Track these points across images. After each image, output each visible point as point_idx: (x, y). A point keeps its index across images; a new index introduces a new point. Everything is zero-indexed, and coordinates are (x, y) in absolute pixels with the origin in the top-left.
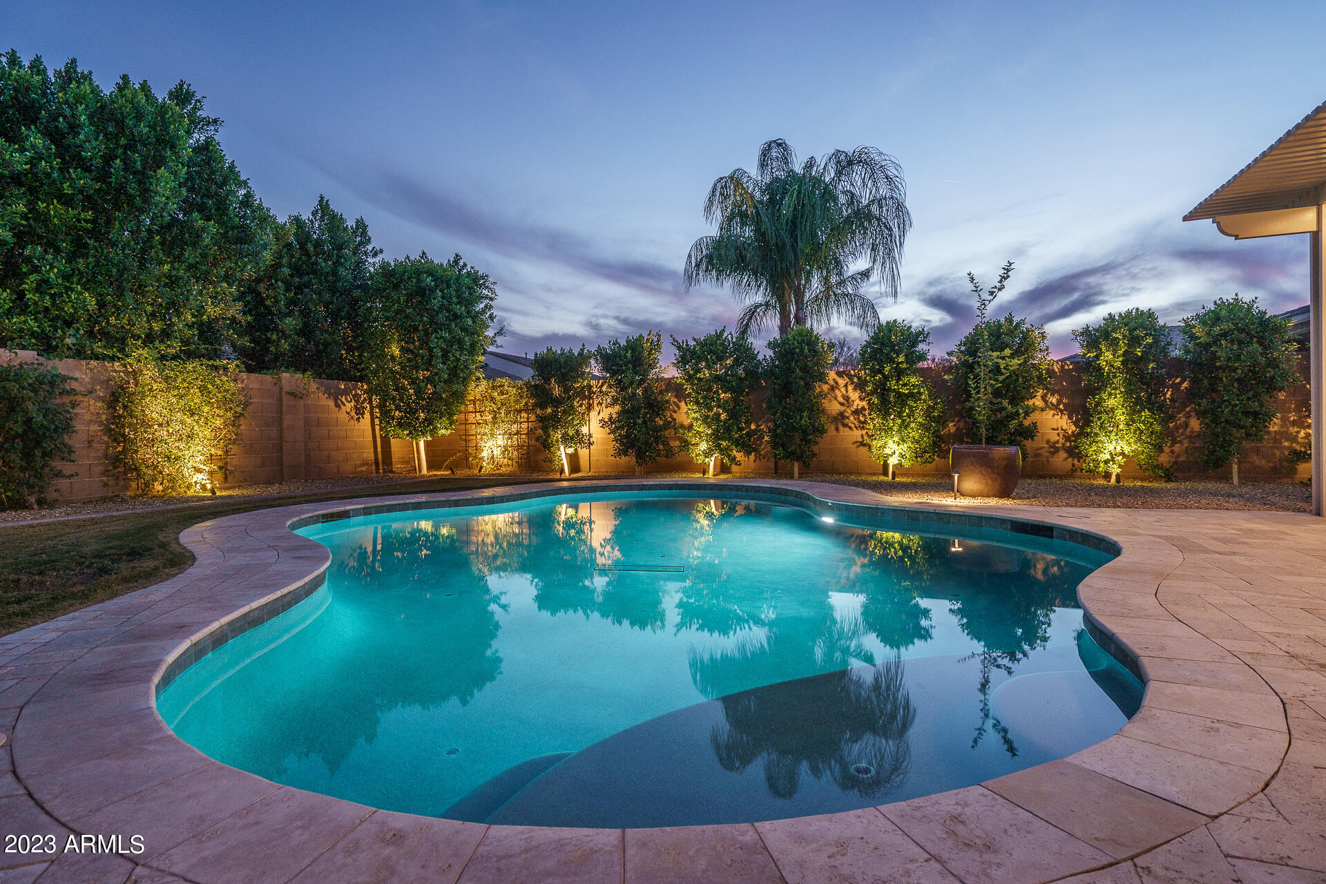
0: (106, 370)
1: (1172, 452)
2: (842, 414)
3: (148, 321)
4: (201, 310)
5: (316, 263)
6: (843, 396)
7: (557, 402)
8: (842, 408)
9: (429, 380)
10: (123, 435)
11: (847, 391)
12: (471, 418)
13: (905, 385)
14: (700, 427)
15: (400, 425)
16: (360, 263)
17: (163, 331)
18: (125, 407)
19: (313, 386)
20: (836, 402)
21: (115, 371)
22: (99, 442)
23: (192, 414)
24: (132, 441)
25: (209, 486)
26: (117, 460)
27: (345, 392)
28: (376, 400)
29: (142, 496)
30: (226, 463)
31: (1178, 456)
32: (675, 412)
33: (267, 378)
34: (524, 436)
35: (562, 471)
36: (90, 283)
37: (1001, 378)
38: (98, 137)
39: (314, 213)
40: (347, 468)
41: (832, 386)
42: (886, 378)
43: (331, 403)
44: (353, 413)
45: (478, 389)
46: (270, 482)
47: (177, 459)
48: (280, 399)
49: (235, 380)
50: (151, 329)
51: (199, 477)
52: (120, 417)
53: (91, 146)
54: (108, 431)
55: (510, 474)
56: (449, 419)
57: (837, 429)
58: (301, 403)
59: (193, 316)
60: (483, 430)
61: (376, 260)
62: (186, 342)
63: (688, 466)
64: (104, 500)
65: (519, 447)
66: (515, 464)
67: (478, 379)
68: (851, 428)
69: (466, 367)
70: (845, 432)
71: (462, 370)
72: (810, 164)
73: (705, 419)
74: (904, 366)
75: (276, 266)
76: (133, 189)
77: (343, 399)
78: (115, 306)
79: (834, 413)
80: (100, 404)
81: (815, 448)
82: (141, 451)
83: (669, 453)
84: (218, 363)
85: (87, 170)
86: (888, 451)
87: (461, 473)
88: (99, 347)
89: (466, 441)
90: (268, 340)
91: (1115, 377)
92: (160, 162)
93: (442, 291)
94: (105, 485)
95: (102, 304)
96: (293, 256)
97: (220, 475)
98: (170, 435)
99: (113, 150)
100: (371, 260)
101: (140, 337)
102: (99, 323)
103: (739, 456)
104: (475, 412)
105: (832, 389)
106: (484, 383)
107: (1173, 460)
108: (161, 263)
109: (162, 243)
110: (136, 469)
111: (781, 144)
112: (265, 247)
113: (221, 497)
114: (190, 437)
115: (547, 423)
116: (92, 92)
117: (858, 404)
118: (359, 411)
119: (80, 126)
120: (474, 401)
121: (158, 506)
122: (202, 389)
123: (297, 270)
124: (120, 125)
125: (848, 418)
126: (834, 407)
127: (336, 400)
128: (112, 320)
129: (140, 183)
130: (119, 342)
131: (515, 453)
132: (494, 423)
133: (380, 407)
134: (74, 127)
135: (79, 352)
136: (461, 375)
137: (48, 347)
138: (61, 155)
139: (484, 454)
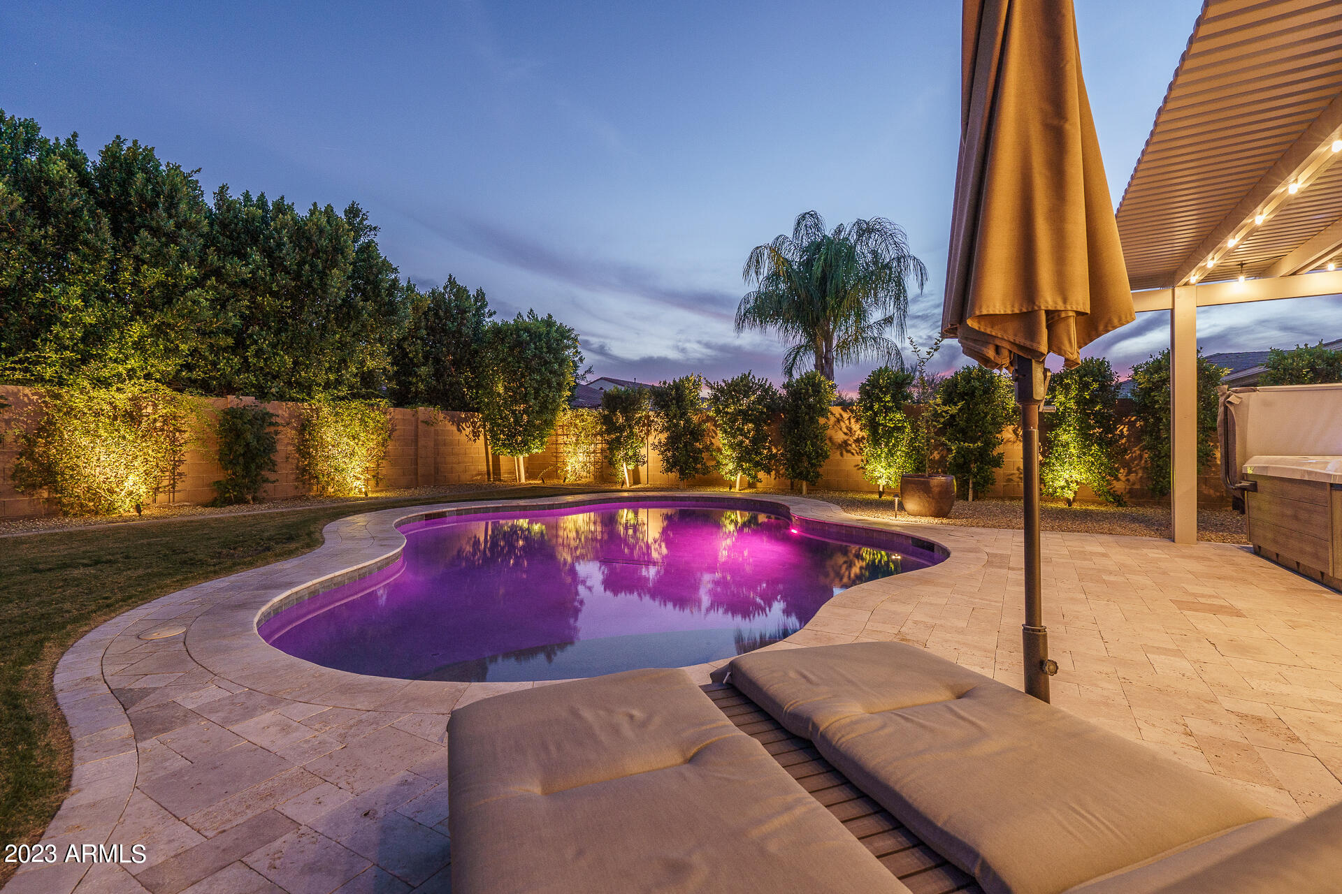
0: (298, 408)
1: (1128, 480)
2: (845, 442)
3: (326, 373)
4: (363, 363)
5: (445, 325)
6: (847, 427)
7: (621, 429)
8: (846, 438)
9: (525, 411)
10: (309, 453)
11: (850, 423)
12: (561, 439)
13: (891, 420)
14: (727, 452)
15: (504, 445)
16: (479, 323)
17: (336, 379)
18: (310, 434)
19: (441, 416)
20: (841, 432)
21: (305, 409)
22: (293, 458)
23: (354, 439)
24: (313, 457)
25: (363, 490)
26: (304, 470)
27: (465, 420)
28: (488, 426)
29: (320, 496)
30: (378, 473)
31: (1134, 484)
32: (713, 438)
33: (408, 411)
34: (598, 455)
35: (623, 483)
36: (289, 348)
37: (942, 420)
38: (295, 250)
39: (445, 288)
40: (466, 478)
41: (838, 419)
42: (876, 414)
43: (454, 428)
44: (471, 436)
45: (564, 417)
46: (408, 487)
47: (343, 470)
48: (417, 427)
49: (385, 413)
50: (328, 378)
51: (358, 483)
52: (307, 440)
53: (290, 256)
54: (299, 450)
55: (587, 485)
56: (540, 441)
57: (842, 455)
58: (432, 429)
59: (357, 368)
60: (568, 450)
61: (491, 319)
62: (351, 387)
63: (720, 482)
64: (295, 498)
65: (596, 463)
66: (592, 476)
67: (565, 409)
68: (853, 454)
69: (554, 401)
70: (847, 456)
71: (551, 403)
72: (839, 230)
73: (731, 446)
74: (890, 405)
75: (417, 328)
76: (316, 283)
77: (464, 425)
78: (304, 364)
79: (839, 441)
80: (294, 432)
81: (820, 470)
82: (320, 465)
83: (706, 470)
84: (373, 401)
85: (288, 273)
86: (877, 474)
87: (550, 483)
88: (294, 393)
89: (556, 457)
90: (410, 383)
91: (1069, 416)
92: (335, 264)
93: (535, 344)
94: (297, 488)
95: (296, 363)
96: (428, 320)
97: (373, 482)
98: (339, 453)
99: (304, 258)
100: (487, 320)
101: (321, 385)
102: (295, 376)
103: (761, 475)
104: (564, 435)
105: (838, 421)
106: (569, 412)
107: (1128, 487)
108: (335, 333)
109: (336, 319)
110: (316, 477)
111: (813, 215)
112: (406, 317)
113: (371, 498)
114: (353, 454)
115: (614, 445)
116: (292, 219)
117: (859, 434)
118: (476, 434)
119: (284, 244)
120: (562, 426)
121: (328, 504)
122: (362, 420)
123: (431, 330)
124: (309, 240)
125: (851, 445)
126: (840, 437)
127: (458, 426)
128: (303, 374)
129: (321, 279)
130: (307, 389)
131: (592, 467)
132: (577, 444)
133: (491, 431)
134: (280, 245)
135: (281, 397)
136: (550, 407)
137: (262, 394)
138: (271, 265)
139: (569, 468)
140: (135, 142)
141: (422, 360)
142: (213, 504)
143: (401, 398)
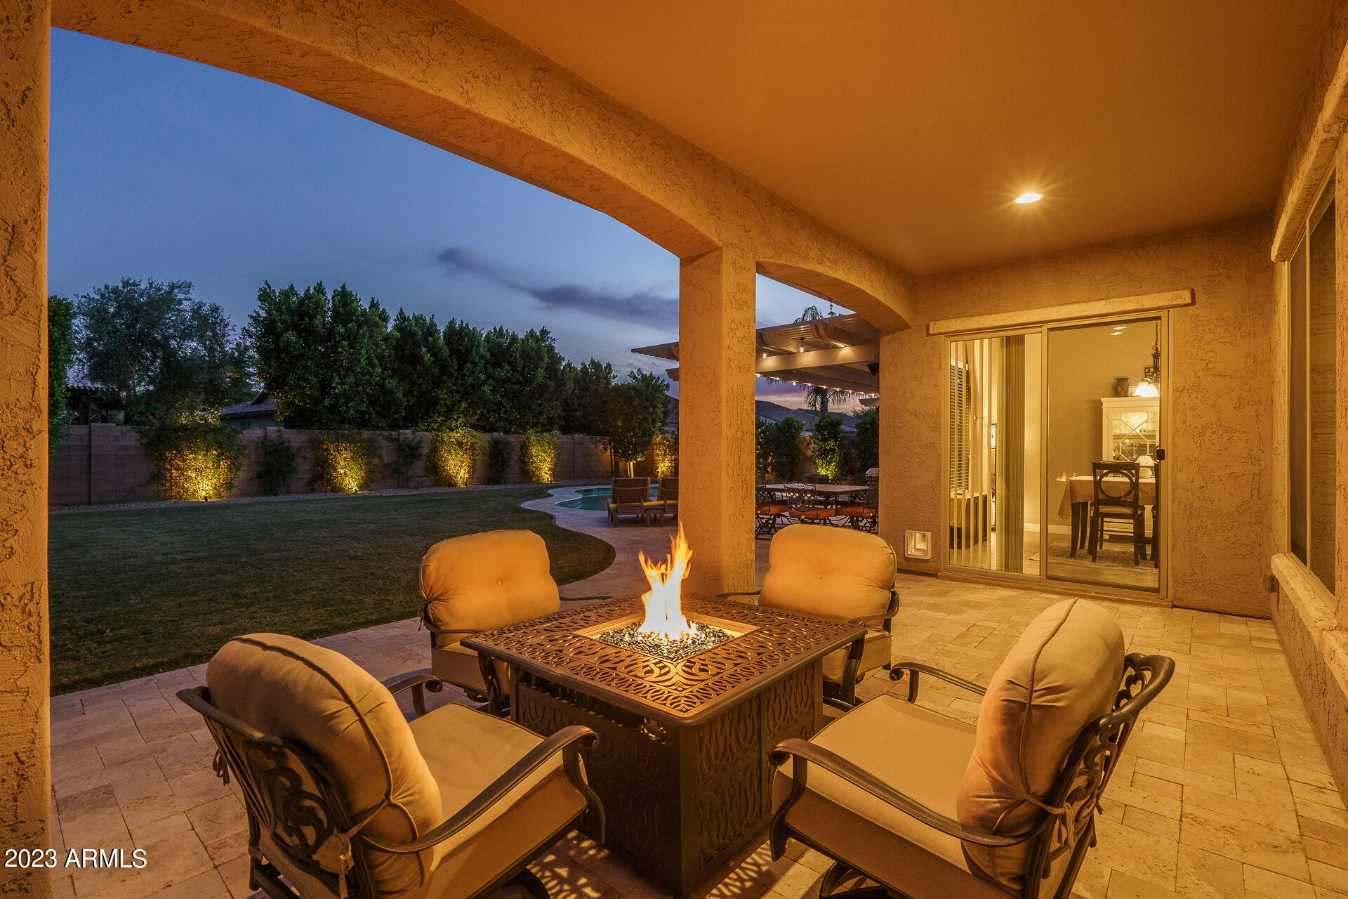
0: (520, 438)
3: (532, 419)
5: (589, 386)
9: (634, 436)
10: (525, 461)
12: (654, 453)
15: (621, 456)
16: (608, 383)
17: (537, 422)
18: (525, 451)
19: (587, 439)
21: (523, 438)
22: (518, 463)
23: (545, 453)
24: (527, 463)
25: (549, 479)
26: (523, 468)
27: (599, 441)
28: (612, 445)
30: (555, 471)
33: (570, 436)
36: (517, 409)
38: (522, 361)
39: (589, 365)
43: (594, 446)
44: (603, 450)
45: (657, 438)
46: (570, 479)
47: (540, 469)
48: (574, 445)
49: (559, 439)
50: (533, 422)
51: (546, 476)
52: (524, 454)
54: (521, 459)
56: (642, 453)
58: (583, 447)
59: (546, 416)
61: (615, 381)
62: (543, 426)
64: (519, 481)
67: (657, 434)
69: (651, 430)
71: (649, 431)
75: (574, 390)
76: (531, 376)
77: (599, 444)
78: (524, 416)
80: (518, 450)
82: (530, 466)
84: (553, 432)
88: (519, 430)
89: (652, 463)
90: (571, 421)
94: (520, 477)
95: (520, 416)
96: (581, 383)
97: (553, 475)
98: (538, 460)
100: (613, 381)
101: (530, 425)
104: (657, 450)
106: (660, 436)
110: (528, 473)
113: (553, 483)
114: (545, 461)
118: (605, 449)
120: (656, 444)
122: (548, 443)
123: (582, 390)
127: (596, 444)
128: (523, 420)
129: (533, 374)
130: (524, 427)
132: (665, 455)
133: (614, 448)
134: (515, 359)
135: (515, 432)
136: (648, 433)
137: (507, 432)
138: (512, 370)
139: (659, 470)
140: (462, 322)
141: (576, 407)
142: (488, 483)
143: (566, 430)
